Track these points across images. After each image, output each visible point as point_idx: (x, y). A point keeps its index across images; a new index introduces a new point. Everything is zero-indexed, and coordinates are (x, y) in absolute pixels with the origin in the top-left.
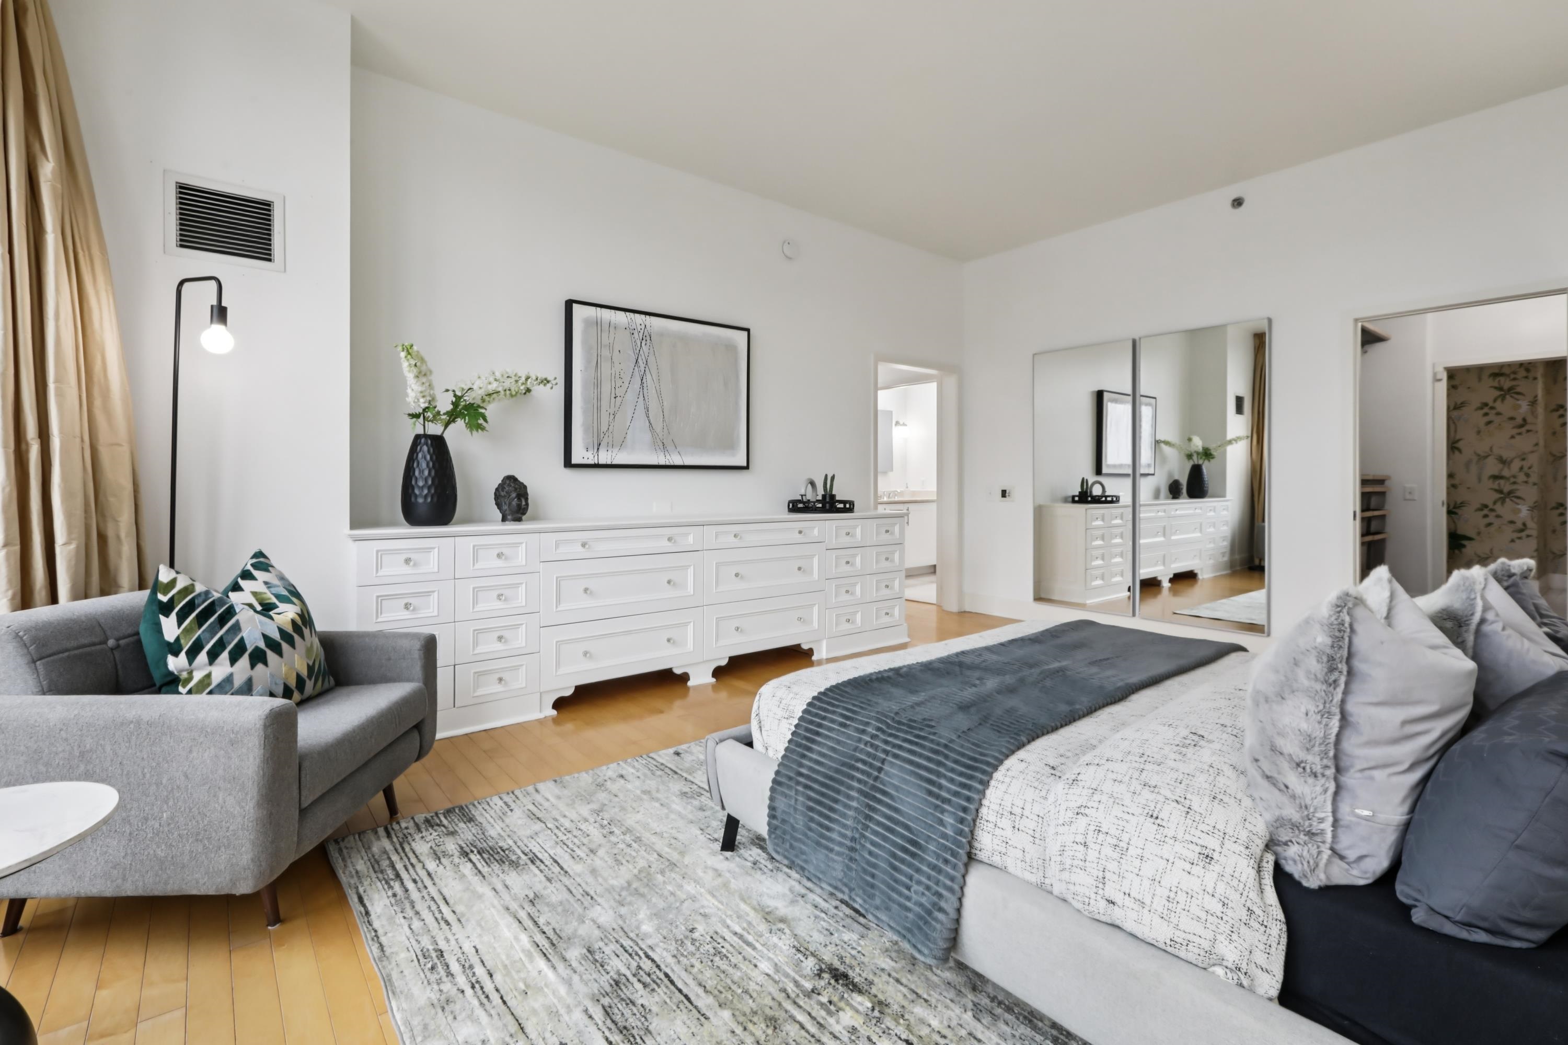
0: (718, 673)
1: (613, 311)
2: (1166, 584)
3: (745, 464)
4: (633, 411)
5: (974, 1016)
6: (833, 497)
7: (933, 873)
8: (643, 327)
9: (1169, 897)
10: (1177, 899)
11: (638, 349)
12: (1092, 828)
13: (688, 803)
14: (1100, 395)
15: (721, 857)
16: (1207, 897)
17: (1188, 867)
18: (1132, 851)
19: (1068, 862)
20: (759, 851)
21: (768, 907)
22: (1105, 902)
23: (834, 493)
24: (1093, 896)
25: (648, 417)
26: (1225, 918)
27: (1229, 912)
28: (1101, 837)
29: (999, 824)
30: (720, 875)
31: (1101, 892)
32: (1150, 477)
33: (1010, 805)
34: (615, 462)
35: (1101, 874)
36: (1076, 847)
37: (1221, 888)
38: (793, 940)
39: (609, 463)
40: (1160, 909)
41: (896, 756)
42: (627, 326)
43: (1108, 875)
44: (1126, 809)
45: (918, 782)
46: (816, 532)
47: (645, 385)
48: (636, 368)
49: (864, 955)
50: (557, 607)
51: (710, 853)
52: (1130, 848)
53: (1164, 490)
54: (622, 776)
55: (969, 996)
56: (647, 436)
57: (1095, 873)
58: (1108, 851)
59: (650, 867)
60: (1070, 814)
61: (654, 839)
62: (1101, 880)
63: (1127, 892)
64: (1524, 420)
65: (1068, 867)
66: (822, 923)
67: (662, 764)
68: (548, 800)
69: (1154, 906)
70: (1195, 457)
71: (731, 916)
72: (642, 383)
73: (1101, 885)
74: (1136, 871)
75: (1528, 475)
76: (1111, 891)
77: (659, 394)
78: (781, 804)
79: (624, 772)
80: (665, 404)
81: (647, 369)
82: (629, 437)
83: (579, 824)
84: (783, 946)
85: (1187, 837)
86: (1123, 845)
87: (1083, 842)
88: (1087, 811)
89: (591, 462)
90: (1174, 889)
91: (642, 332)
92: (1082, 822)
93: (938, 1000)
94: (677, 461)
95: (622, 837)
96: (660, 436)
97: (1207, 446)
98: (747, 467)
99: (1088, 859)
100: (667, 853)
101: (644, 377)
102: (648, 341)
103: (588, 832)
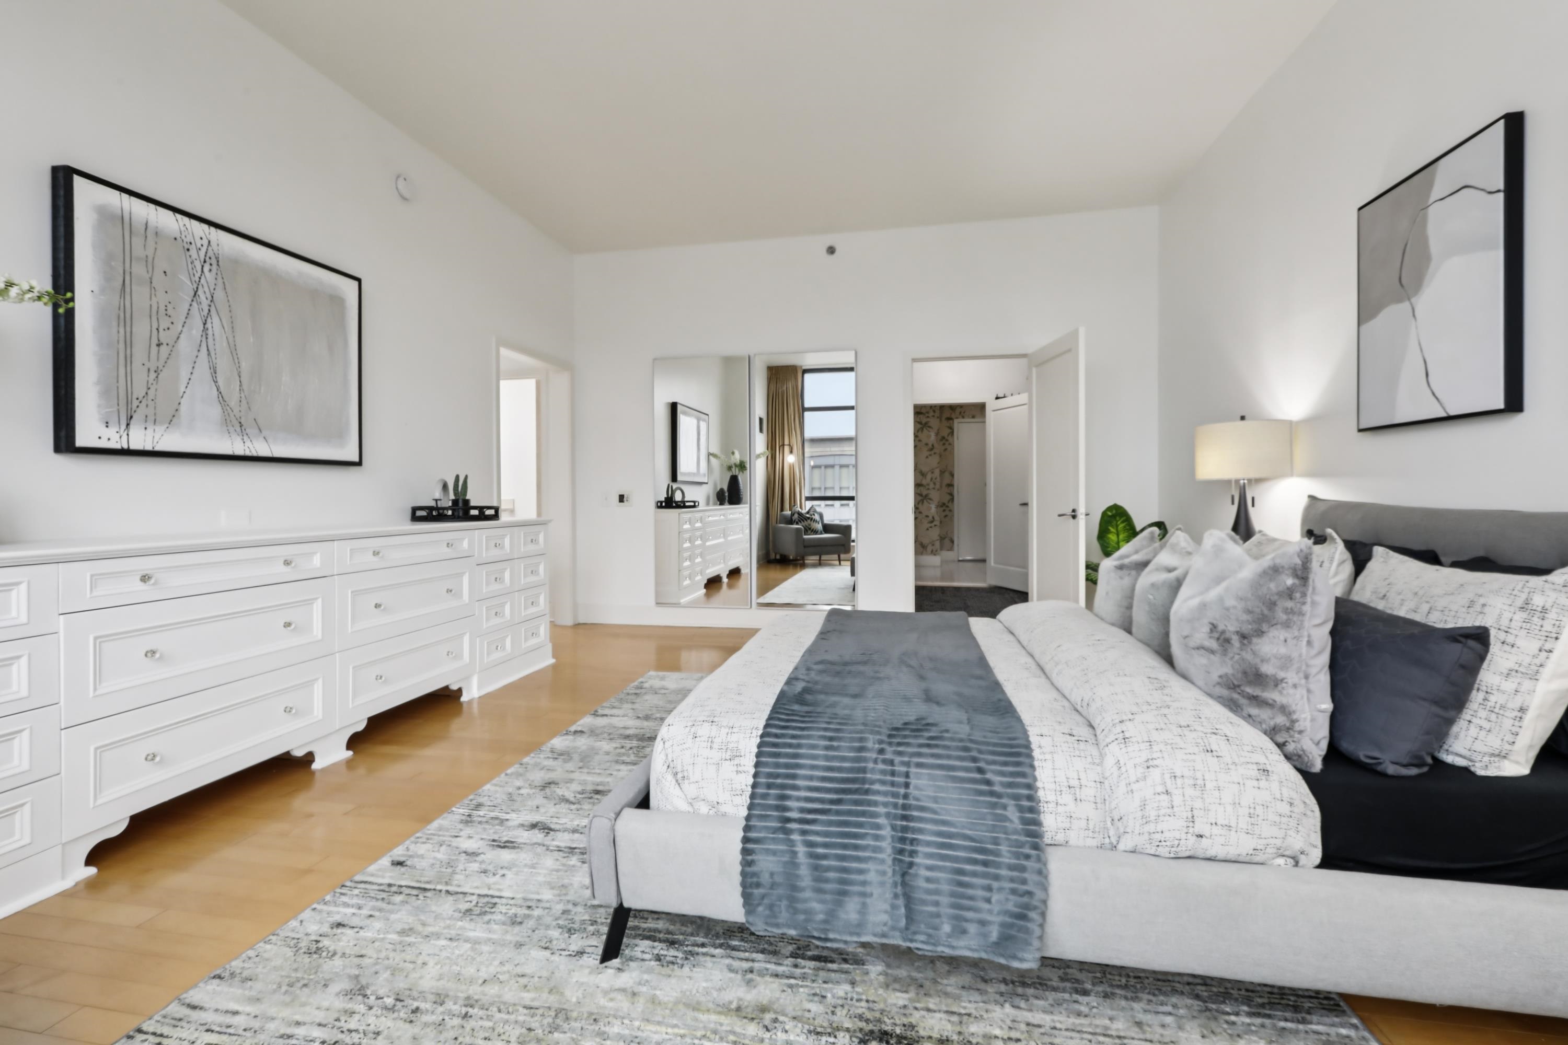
0: (355, 742)
1: (152, 206)
2: (725, 580)
3: (357, 459)
4: (190, 370)
5: (1013, 1006)
6: (466, 502)
7: (1015, 874)
8: (205, 242)
9: (1250, 814)
10: (1256, 813)
11: (199, 274)
12: (1167, 776)
13: (488, 922)
14: (674, 407)
15: (610, 971)
16: (1279, 803)
17: (1255, 783)
18: (1209, 785)
19: (1153, 814)
20: (647, 943)
21: (731, 1002)
22: (1195, 838)
23: (467, 498)
24: (1184, 836)
25: (216, 382)
26: (1293, 815)
27: (1296, 810)
28: (1179, 781)
29: (1060, 801)
30: (634, 994)
31: (1191, 830)
32: (704, 486)
33: (1065, 780)
34: (159, 448)
35: (1190, 815)
36: (1158, 797)
37: (1286, 793)
38: (800, 1025)
39: (149, 447)
40: (1245, 827)
41: (919, 765)
42: (178, 236)
43: (1196, 813)
44: (1187, 751)
45: (958, 785)
46: (465, 544)
47: (210, 332)
48: (194, 304)
49: (874, 1002)
50: (95, 689)
51: (590, 973)
52: (1207, 783)
53: (713, 497)
54: (339, 925)
55: (990, 990)
56: (216, 412)
57: (1185, 815)
58: (1190, 792)
59: (530, 1030)
60: (1140, 770)
61: (492, 990)
62: (1191, 820)
63: (1213, 822)
64: (933, 445)
65: (1152, 818)
66: (801, 990)
67: (390, 885)
68: (236, 1013)
69: (1240, 825)
70: (733, 469)
71: (704, 1036)
72: (205, 329)
73: (1191, 824)
74: (1218, 801)
75: (935, 484)
76: (1199, 827)
77: (233, 350)
78: (767, 864)
79: (337, 918)
80: (243, 365)
81: (213, 309)
82: (183, 408)
83: (342, 1024)
84: (797, 1038)
85: (1243, 760)
86: (1200, 782)
87: (1165, 791)
88: (1155, 762)
89: (114, 445)
90: (1252, 806)
91: (204, 250)
92: (1155, 774)
93: (976, 1009)
94: (264, 451)
95: (441, 1009)
96: (236, 411)
97: (742, 459)
98: (359, 464)
99: (1175, 804)
100: (533, 1000)
101: (209, 320)
102: (214, 267)
103: (372, 1028)
